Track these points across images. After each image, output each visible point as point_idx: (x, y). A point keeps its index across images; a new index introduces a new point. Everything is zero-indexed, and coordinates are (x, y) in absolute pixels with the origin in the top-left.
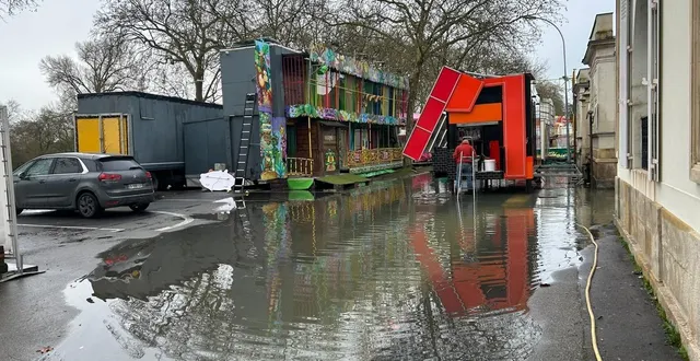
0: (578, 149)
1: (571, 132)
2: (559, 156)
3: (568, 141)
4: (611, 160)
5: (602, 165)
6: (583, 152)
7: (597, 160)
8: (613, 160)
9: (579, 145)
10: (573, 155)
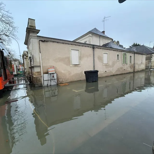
0: (25, 71)
1: (23, 68)
2: (20, 73)
3: (22, 70)
4: (39, 76)
5: (36, 78)
6: (27, 72)
7: (34, 76)
8: (40, 76)
9: (25, 70)
10: (24, 73)
